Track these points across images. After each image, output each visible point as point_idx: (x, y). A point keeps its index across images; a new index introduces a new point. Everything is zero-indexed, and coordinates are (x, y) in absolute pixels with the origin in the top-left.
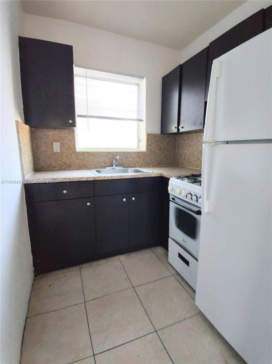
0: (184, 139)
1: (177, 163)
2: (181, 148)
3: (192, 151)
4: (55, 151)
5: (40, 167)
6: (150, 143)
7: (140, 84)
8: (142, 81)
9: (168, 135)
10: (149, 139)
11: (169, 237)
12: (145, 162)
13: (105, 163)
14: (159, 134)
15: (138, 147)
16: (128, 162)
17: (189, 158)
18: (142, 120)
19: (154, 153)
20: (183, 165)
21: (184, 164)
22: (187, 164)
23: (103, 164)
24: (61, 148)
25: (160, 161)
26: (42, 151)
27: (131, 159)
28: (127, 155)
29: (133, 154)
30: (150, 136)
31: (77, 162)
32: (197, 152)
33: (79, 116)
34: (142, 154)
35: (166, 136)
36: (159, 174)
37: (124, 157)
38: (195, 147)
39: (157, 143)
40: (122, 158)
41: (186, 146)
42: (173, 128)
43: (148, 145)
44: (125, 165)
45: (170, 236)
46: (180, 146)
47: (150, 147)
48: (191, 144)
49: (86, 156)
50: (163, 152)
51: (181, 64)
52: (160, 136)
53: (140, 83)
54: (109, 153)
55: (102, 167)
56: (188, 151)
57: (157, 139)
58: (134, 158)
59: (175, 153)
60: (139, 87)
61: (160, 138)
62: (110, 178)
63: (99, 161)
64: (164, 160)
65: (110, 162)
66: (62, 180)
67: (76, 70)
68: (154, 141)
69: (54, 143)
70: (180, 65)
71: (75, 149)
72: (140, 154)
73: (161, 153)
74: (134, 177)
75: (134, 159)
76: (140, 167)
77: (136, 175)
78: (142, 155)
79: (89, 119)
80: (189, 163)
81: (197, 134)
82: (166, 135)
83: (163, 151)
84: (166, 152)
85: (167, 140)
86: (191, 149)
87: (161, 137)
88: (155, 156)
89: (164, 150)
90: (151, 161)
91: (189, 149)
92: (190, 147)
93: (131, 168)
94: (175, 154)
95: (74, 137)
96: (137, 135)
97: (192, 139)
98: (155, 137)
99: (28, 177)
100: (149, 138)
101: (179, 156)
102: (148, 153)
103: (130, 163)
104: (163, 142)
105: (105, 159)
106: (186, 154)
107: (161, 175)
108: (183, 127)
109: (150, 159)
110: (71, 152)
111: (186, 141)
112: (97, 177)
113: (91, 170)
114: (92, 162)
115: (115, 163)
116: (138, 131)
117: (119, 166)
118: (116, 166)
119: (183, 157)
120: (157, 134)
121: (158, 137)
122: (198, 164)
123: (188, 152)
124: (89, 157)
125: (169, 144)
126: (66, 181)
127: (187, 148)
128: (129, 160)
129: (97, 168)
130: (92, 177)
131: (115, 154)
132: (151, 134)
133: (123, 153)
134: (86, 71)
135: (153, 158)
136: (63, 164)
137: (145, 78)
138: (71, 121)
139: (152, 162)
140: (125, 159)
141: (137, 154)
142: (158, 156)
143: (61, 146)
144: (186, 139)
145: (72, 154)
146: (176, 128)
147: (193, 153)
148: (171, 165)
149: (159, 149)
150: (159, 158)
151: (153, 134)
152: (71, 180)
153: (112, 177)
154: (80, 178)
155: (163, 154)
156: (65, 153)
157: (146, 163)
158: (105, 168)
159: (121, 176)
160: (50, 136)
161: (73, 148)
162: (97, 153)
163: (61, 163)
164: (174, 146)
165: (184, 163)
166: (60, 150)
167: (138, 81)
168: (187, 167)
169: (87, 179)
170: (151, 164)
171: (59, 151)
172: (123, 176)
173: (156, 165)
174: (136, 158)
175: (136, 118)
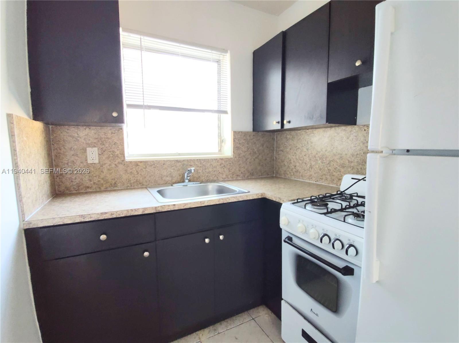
0: (286, 138)
1: (277, 173)
2: (282, 151)
3: (301, 156)
4: (90, 161)
5: (62, 188)
6: (238, 145)
7: (221, 60)
8: (223, 55)
9: (263, 133)
10: (236, 139)
11: (283, 299)
12: (231, 173)
13: (172, 177)
14: (251, 132)
15: (220, 150)
16: (207, 175)
17: (295, 166)
18: (225, 112)
19: (245, 159)
20: (286, 175)
21: (288, 175)
22: (292, 174)
23: (168, 179)
24: (101, 156)
25: (252, 170)
26: (66, 162)
27: (211, 170)
28: (205, 163)
29: (214, 161)
30: (238, 136)
31: (125, 177)
32: (308, 157)
33: (129, 106)
34: (226, 161)
35: (260, 134)
36: (260, 194)
37: (200, 167)
38: (306, 150)
39: (248, 144)
40: (198, 168)
41: (290, 147)
42: (275, 123)
43: (236, 148)
44: (203, 178)
45: (283, 297)
46: (281, 149)
47: (237, 150)
48: (298, 145)
49: (141, 168)
50: (256, 158)
51: (284, 30)
52: (252, 134)
53: (222, 58)
54: (178, 161)
55: (166, 184)
56: (293, 155)
57: (247, 139)
58: (215, 167)
59: (273, 158)
60: (220, 64)
61: (252, 137)
62: (184, 206)
63: (162, 175)
64: (259, 168)
65: (180, 176)
66: (98, 216)
67: (124, 37)
68: (244, 141)
69: (89, 150)
70: (283, 32)
71: (124, 157)
72: (223, 162)
73: (254, 159)
74: (221, 202)
75: (215, 169)
76: (224, 181)
77: (225, 199)
78: (227, 163)
79: (145, 110)
80: (295, 173)
81: (307, 131)
82: (260, 132)
83: (256, 156)
84: (260, 157)
85: (262, 139)
86: (298, 153)
87: (254, 136)
88: (246, 164)
89: (258, 154)
90: (240, 171)
91: (295, 153)
92: (297, 149)
93: (212, 184)
94: (274, 160)
95: (122, 140)
96: (219, 133)
97: (300, 139)
98: (244, 136)
99: (30, 217)
100: (237, 137)
101: (279, 162)
102: (236, 159)
103: (210, 175)
104: (256, 142)
105: (172, 171)
106: (290, 160)
107: (263, 197)
108: (289, 122)
109: (238, 168)
110: (116, 163)
111: (291, 142)
112: (161, 206)
113: (149, 189)
114: (150, 177)
115: (188, 177)
116: (219, 127)
117: (193, 181)
118: (190, 181)
119: (286, 164)
120: (248, 132)
121: (250, 136)
122: (311, 175)
123: (294, 157)
124: (147, 169)
125: (265, 146)
126: (106, 218)
127: (292, 151)
128: (207, 170)
129: (159, 185)
130: (152, 208)
131: (186, 163)
132: (239, 132)
133: (199, 160)
134: (141, 38)
135: (242, 167)
136: (102, 182)
137: (229, 51)
138: (115, 114)
139: (242, 172)
140: (201, 169)
141: (220, 161)
142: (250, 163)
143: (100, 153)
144: (289, 138)
145: (117, 165)
146: (278, 122)
147: (302, 159)
148: (268, 175)
149: (250, 154)
150: (251, 165)
151: (241, 132)
152: (114, 216)
153: (186, 204)
154: (132, 210)
155: (257, 160)
156: (106, 165)
157: (233, 175)
158: (172, 186)
159: (201, 202)
160: (80, 138)
161: (120, 155)
162: (158, 162)
163: (99, 181)
164: (272, 148)
165: (288, 173)
166: (99, 160)
167: (219, 55)
168: (293, 178)
169: (143, 212)
170: (240, 175)
171: (97, 161)
172: (204, 202)
173: (248, 177)
174: (218, 167)
175: (216, 109)
